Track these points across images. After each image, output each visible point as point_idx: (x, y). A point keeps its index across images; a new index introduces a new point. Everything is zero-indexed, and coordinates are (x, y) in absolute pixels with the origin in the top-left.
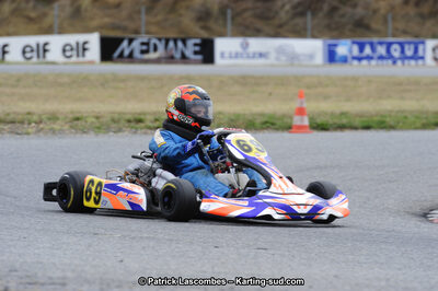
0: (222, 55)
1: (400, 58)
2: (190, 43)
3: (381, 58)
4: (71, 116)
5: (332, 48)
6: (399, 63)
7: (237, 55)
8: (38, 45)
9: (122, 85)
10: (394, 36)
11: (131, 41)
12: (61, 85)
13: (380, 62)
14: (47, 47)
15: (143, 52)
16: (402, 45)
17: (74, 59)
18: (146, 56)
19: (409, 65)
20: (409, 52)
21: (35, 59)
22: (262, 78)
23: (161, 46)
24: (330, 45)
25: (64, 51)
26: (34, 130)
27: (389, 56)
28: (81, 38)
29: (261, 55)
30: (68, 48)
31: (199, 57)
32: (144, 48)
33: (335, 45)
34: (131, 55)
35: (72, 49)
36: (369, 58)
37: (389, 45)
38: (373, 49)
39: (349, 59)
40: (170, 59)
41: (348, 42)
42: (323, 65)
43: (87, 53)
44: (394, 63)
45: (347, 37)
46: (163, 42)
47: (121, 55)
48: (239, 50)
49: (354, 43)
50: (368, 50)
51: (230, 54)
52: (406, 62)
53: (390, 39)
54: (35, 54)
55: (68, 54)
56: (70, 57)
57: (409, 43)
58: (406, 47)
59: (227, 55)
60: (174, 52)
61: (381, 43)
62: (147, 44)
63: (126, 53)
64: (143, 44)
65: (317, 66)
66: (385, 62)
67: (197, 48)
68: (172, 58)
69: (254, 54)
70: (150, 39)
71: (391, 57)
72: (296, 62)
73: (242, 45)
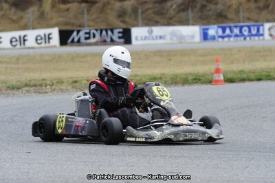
0: (136, 38)
1: (248, 36)
2: (116, 31)
3: (236, 36)
5: (206, 31)
6: (248, 38)
7: (146, 38)
8: (20, 37)
9: (84, 59)
10: (243, 22)
11: (78, 32)
13: (236, 38)
14: (26, 38)
15: (86, 39)
16: (249, 27)
17: (43, 45)
18: (88, 41)
19: (254, 40)
20: (254, 32)
21: (18, 46)
23: (98, 34)
24: (204, 29)
25: (37, 40)
26: (49, 90)
28: (47, 31)
29: (161, 37)
30: (39, 38)
31: (122, 40)
32: (87, 36)
33: (208, 29)
34: (79, 41)
35: (41, 39)
36: (229, 36)
37: (241, 28)
38: (231, 31)
39: (217, 37)
40: (104, 42)
41: (216, 26)
42: (201, 42)
43: (51, 41)
44: (245, 39)
45: (214, 24)
46: (99, 31)
47: (73, 41)
48: (147, 35)
49: (219, 27)
50: (228, 31)
51: (141, 37)
52: (252, 38)
53: (242, 24)
54: (18, 43)
55: (39, 42)
56: (41, 43)
57: (254, 26)
58: (252, 28)
59: (139, 38)
60: (106, 38)
61: (236, 27)
62: (89, 33)
63: (76, 40)
64: (86, 33)
65: (197, 43)
66: (239, 38)
67: (121, 35)
68: (105, 41)
69: (156, 37)
70: (90, 30)
71: (243, 35)
72: (183, 41)
73: (148, 31)
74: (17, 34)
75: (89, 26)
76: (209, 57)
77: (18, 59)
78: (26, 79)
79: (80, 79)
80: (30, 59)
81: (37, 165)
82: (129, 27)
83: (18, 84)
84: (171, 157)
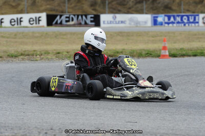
0: (104, 22)
1: (187, 23)
2: (89, 17)
3: (178, 23)
4: (55, 52)
5: (156, 18)
6: (187, 25)
7: (111, 22)
8: (17, 19)
9: (65, 37)
10: (184, 12)
11: (61, 16)
12: (37, 37)
13: (178, 25)
14: (22, 20)
15: (67, 21)
16: (188, 17)
17: (34, 25)
18: (68, 23)
19: (192, 26)
20: (191, 20)
21: (16, 25)
22: (129, 33)
23: (75, 19)
24: (154, 17)
25: (30, 21)
26: (39, 59)
27: (182, 22)
28: (38, 15)
29: (122, 22)
30: (31, 20)
31: (93, 23)
32: (67, 19)
33: (157, 17)
34: (61, 23)
35: (33, 21)
36: (173, 23)
37: (182, 17)
38: (175, 19)
39: (164, 24)
41: (163, 15)
42: (152, 26)
43: (40, 22)
44: (185, 25)
45: (162, 13)
46: (76, 16)
47: (56, 23)
48: (112, 20)
49: (165, 16)
50: (172, 19)
51: (108, 22)
52: (190, 24)
53: (183, 14)
54: (16, 23)
55: (32, 23)
57: (191, 16)
58: (190, 17)
59: (106, 22)
60: (81, 21)
61: (178, 16)
62: (69, 17)
63: (59, 22)
64: (66, 17)
65: (149, 27)
66: (180, 25)
67: (92, 19)
68: (80, 24)
69: (119, 21)
70: (70, 15)
71: (183, 22)
72: (139, 25)
73: (113, 17)
74: (15, 16)
75: (68, 12)
76: (158, 38)
77: (15, 35)
78: (22, 50)
79: (62, 51)
80: (25, 35)
81: (30, 114)
82: (99, 14)
83: (16, 53)
84: (129, 111)
